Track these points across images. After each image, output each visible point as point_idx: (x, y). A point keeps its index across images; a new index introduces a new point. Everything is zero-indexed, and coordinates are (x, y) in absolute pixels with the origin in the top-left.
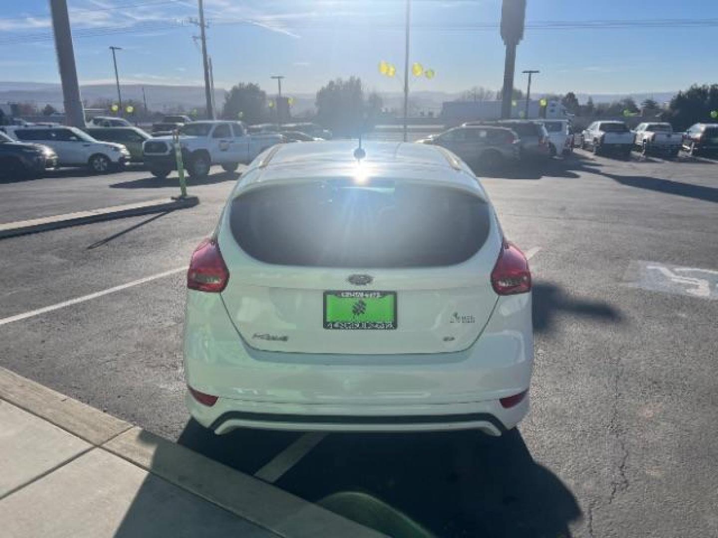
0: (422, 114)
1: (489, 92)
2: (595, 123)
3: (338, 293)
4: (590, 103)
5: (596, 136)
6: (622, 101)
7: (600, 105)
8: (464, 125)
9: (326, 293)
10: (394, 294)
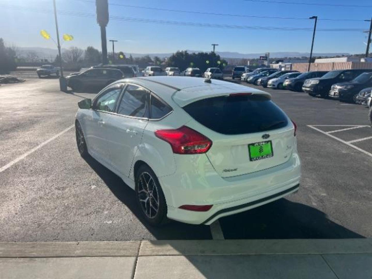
0: (42, 60)
1: (81, 50)
2: (148, 67)
3: (253, 144)
4: (131, 57)
5: (150, 74)
6: (145, 57)
7: (136, 58)
8: (92, 68)
9: (249, 145)
10: (271, 141)
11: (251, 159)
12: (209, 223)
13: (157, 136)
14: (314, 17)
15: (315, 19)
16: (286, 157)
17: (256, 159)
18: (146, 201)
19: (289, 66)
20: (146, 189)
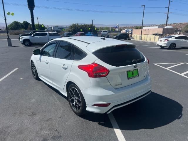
9: (127, 72)
10: (137, 69)
11: (128, 79)
12: (109, 113)
13: (80, 68)
14: (143, 6)
15: (143, 7)
16: (144, 77)
17: (131, 79)
18: (74, 103)
19: (131, 31)
20: (73, 97)
